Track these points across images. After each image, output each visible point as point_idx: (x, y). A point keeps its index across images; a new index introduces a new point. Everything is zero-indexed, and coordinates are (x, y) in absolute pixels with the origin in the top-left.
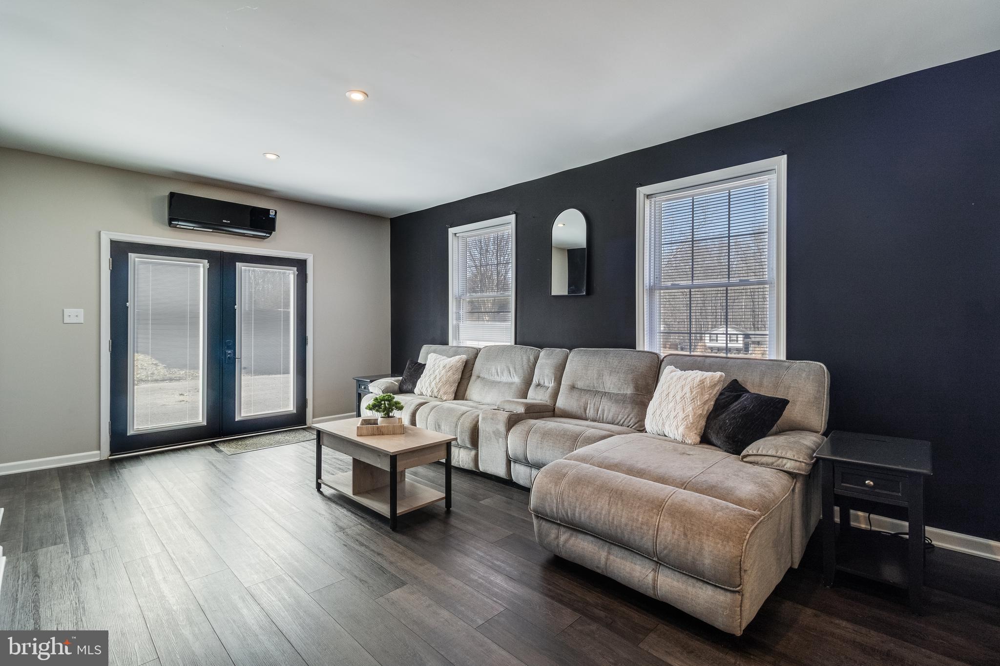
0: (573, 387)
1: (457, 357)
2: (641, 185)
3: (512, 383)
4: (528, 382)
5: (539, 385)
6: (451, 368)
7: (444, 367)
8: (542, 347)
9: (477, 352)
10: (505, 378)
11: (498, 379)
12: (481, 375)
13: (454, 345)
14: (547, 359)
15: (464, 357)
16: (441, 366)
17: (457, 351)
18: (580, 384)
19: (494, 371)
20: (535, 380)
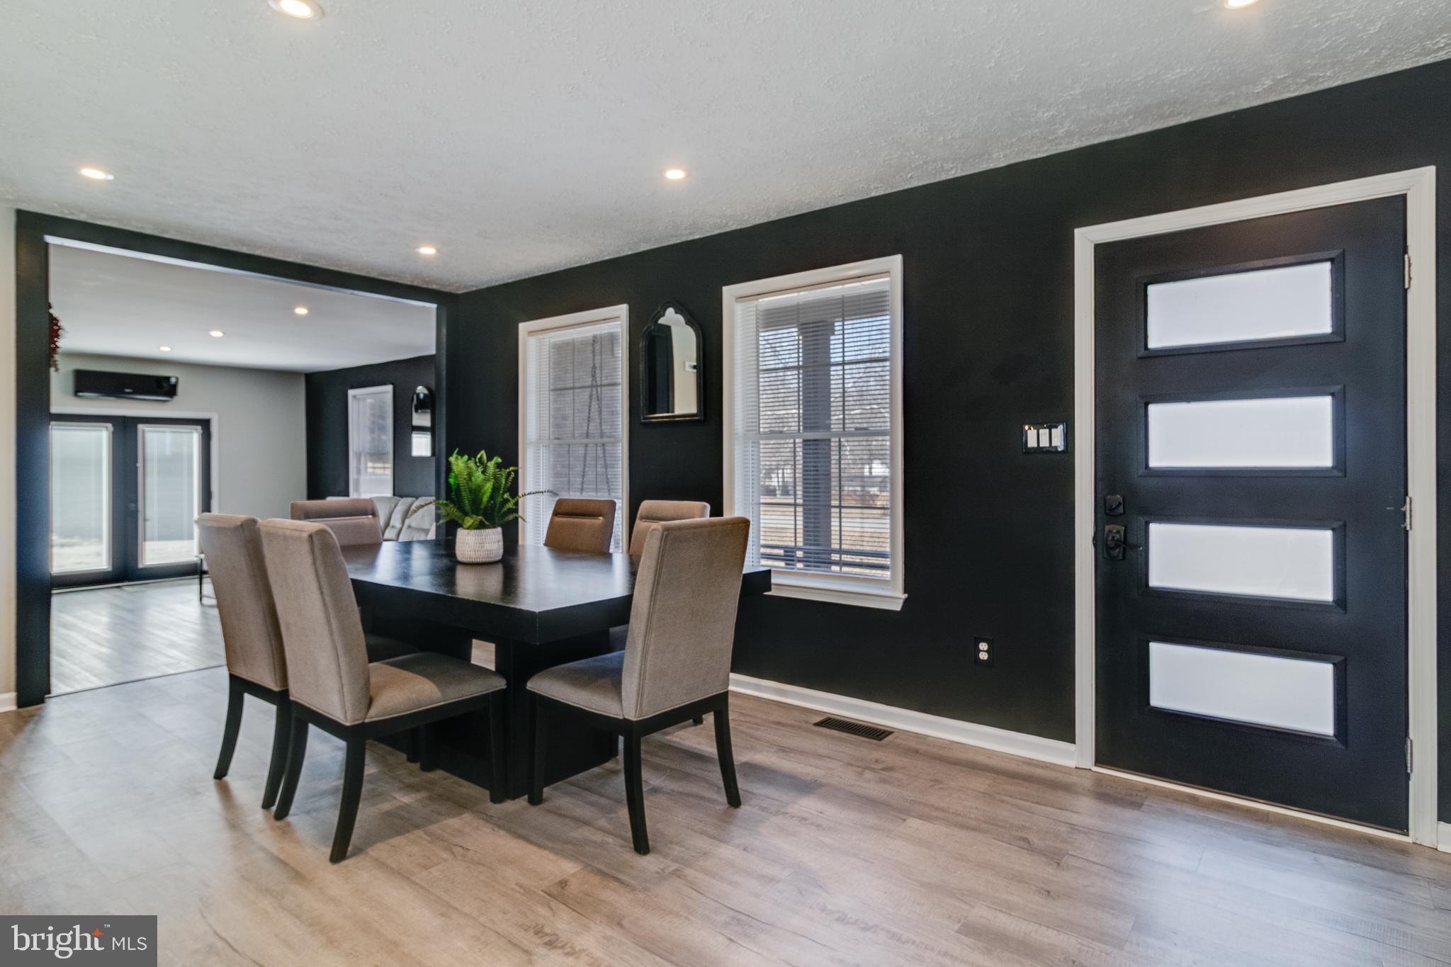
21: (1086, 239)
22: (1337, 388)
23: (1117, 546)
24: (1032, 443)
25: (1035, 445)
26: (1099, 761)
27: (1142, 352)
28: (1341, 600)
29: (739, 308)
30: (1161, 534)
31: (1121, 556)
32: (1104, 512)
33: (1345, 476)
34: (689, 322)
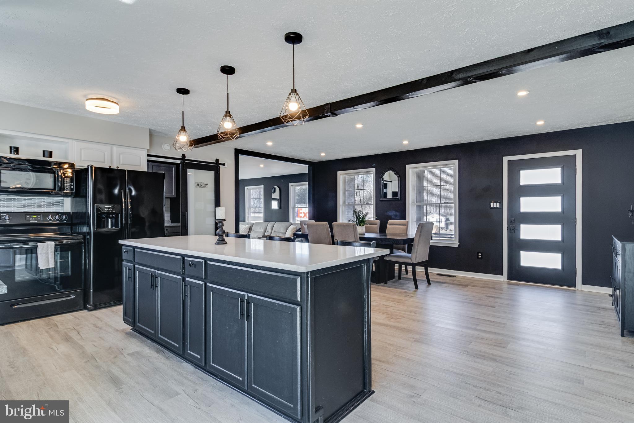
0: (275, 231)
1: (248, 225)
2: (290, 183)
3: (261, 232)
4: (265, 231)
5: (268, 231)
6: (246, 228)
7: (244, 228)
8: (269, 222)
9: (253, 224)
10: (260, 231)
11: (258, 231)
12: (254, 230)
13: (247, 222)
14: (270, 225)
15: (249, 225)
16: (243, 228)
17: (248, 224)
18: (276, 231)
19: (257, 228)
20: (267, 231)
21: (506, 159)
22: (562, 195)
23: (513, 229)
24: (492, 206)
25: (493, 207)
26: (508, 279)
27: (519, 186)
28: (563, 240)
29: (410, 170)
30: (523, 227)
31: (514, 232)
32: (510, 222)
33: (563, 213)
34: (395, 174)
